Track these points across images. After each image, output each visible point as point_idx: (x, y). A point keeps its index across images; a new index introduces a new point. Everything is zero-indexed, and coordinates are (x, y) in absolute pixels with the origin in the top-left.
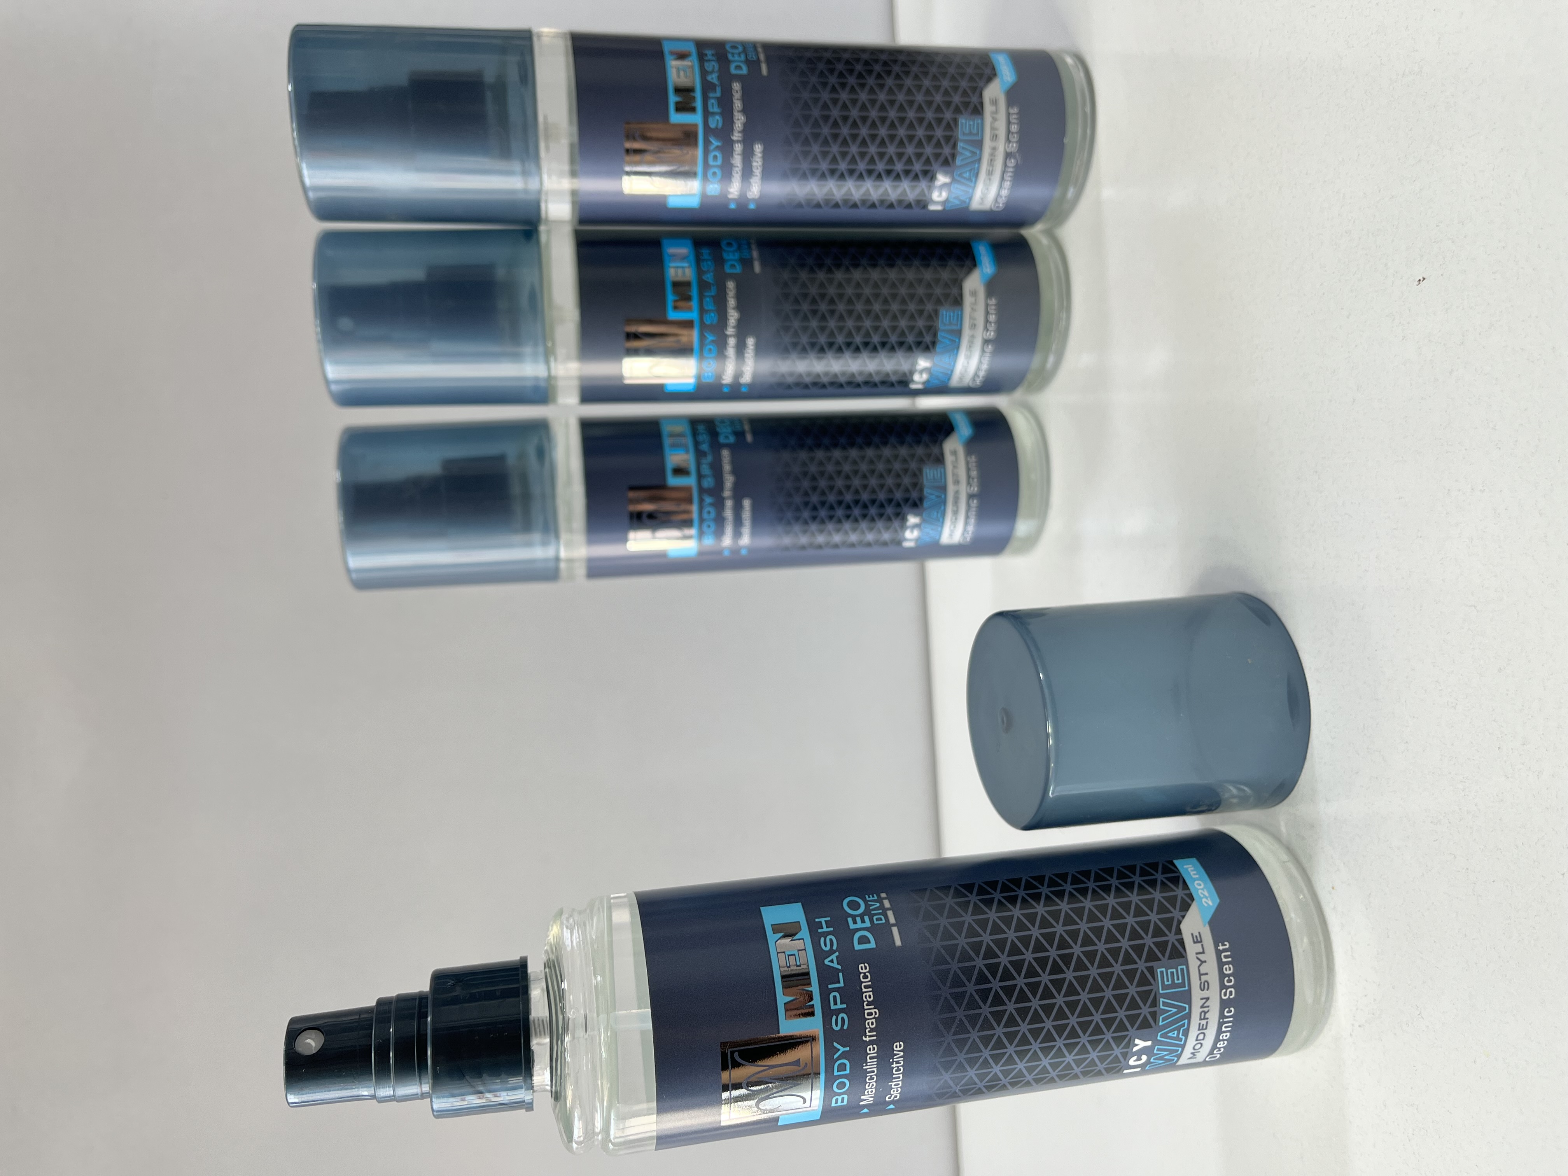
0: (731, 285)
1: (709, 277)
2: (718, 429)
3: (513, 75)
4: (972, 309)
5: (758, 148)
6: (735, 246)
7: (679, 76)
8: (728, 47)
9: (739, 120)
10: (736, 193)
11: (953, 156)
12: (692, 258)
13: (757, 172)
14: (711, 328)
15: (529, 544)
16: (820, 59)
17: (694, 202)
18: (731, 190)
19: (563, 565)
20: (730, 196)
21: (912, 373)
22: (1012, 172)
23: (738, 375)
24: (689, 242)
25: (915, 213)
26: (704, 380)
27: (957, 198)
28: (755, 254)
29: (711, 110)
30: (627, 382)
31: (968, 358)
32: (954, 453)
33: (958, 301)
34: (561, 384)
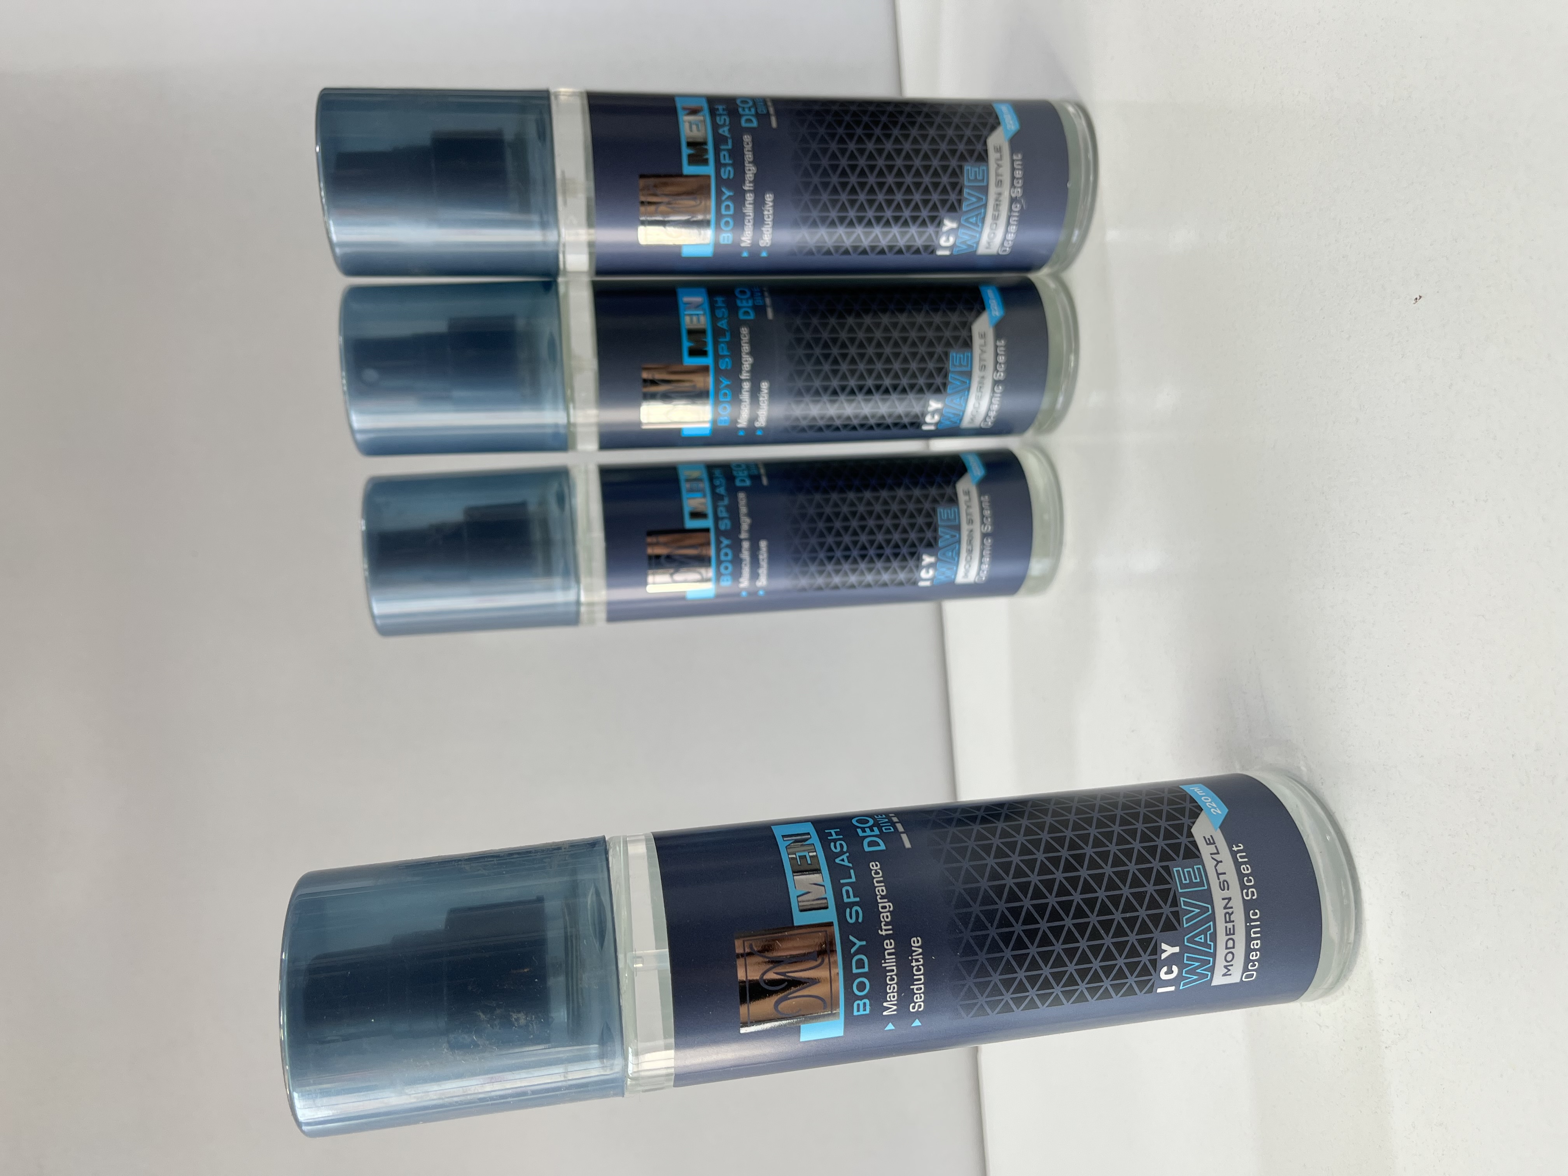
0: (744, 331)
1: (723, 324)
2: (735, 473)
3: (532, 132)
4: (982, 350)
5: (769, 198)
6: (748, 294)
7: (691, 130)
8: (738, 102)
9: (750, 171)
10: (749, 242)
11: (960, 202)
12: (706, 306)
13: (769, 220)
14: (726, 373)
15: (550, 589)
16: (828, 112)
17: (708, 252)
18: (743, 239)
19: (583, 609)
20: (743, 245)
21: (924, 415)
22: (1017, 216)
23: (753, 420)
24: (703, 291)
25: (924, 259)
26: (719, 424)
27: (964, 243)
28: (768, 301)
29: (722, 161)
30: (644, 427)
31: (979, 399)
32: (967, 493)
33: (968, 344)
34: (580, 430)
